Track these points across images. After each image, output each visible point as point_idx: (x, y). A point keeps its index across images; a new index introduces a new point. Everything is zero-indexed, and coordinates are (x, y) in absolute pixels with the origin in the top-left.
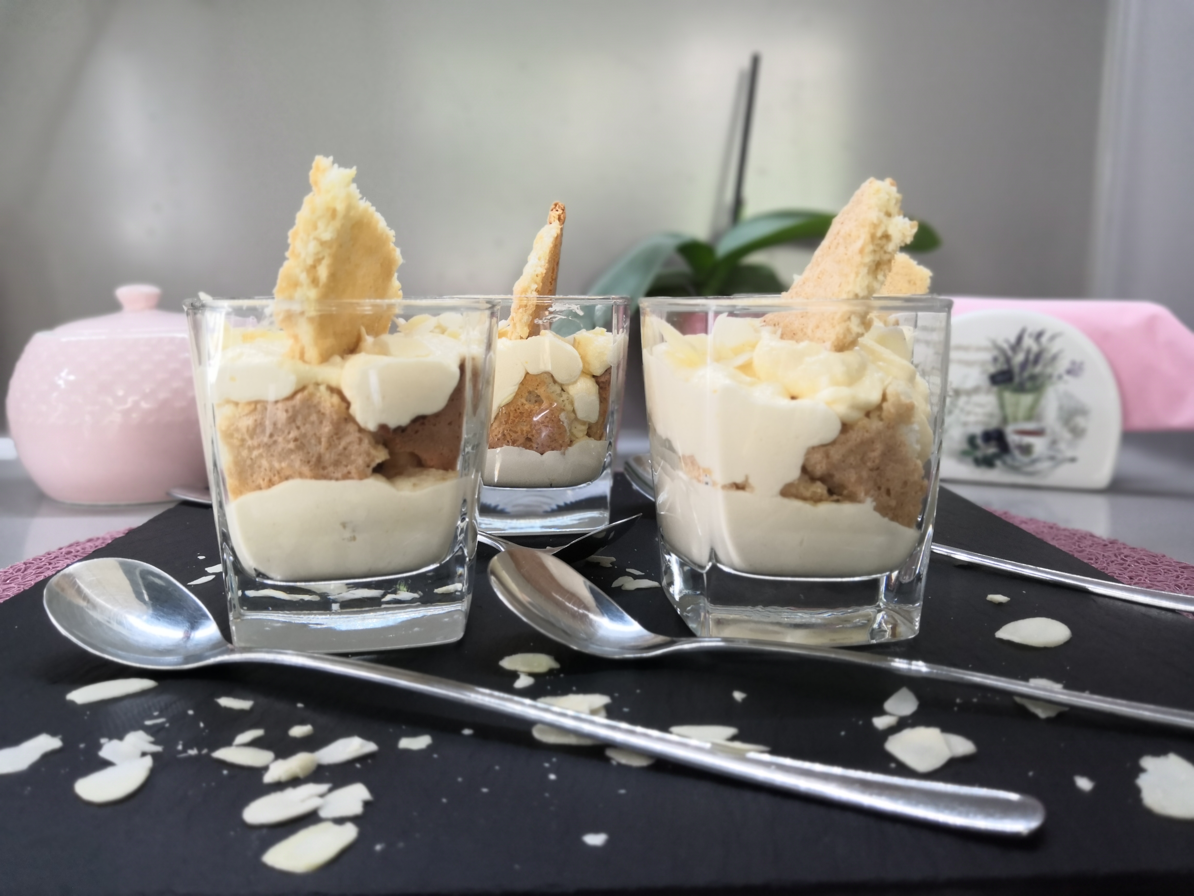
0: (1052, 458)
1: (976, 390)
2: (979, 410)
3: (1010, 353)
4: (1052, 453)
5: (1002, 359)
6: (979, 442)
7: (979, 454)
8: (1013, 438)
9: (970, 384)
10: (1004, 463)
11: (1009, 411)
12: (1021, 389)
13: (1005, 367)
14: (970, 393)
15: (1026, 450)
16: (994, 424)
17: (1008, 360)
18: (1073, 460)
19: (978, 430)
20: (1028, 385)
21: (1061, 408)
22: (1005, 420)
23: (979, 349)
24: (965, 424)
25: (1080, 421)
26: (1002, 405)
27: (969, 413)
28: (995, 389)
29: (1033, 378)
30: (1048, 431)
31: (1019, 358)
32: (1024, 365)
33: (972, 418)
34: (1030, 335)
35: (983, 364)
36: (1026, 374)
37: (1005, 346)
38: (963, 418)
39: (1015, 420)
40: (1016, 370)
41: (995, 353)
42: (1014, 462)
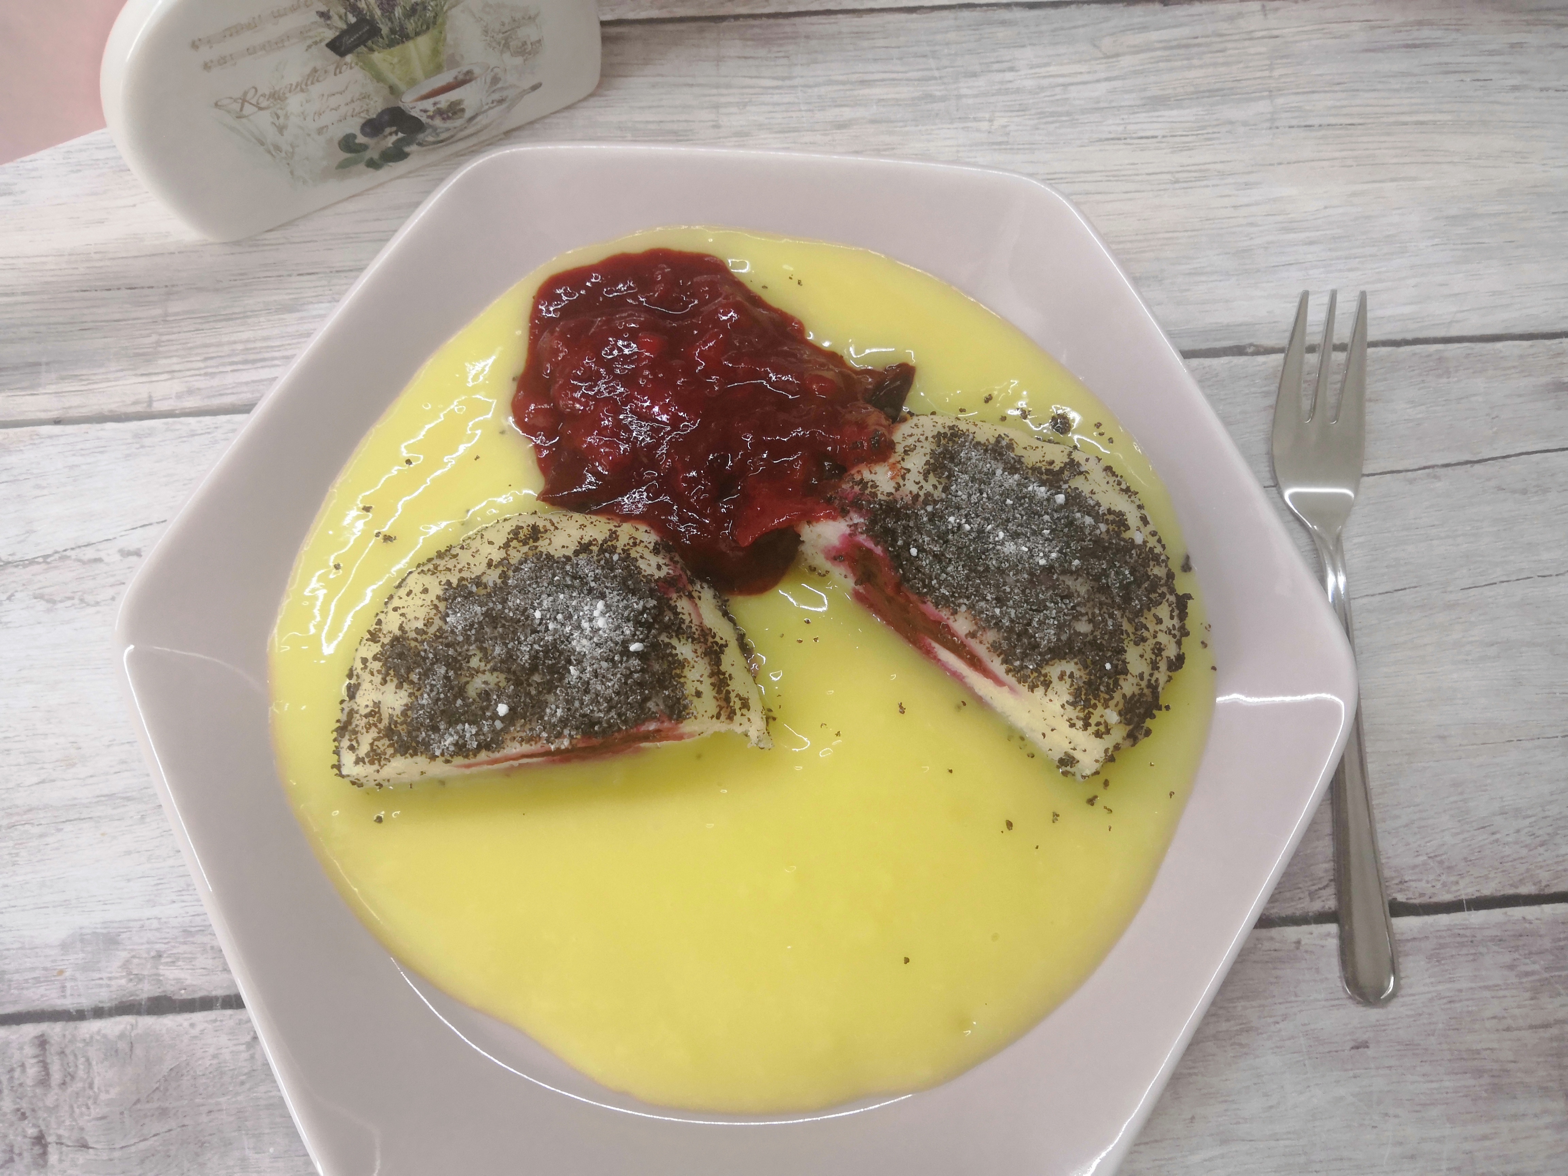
0: (501, 101)
1: (312, 77)
2: (338, 100)
4: (496, 96)
5: (337, 11)
6: (361, 139)
7: (373, 154)
8: (420, 109)
9: (295, 75)
10: (421, 144)
11: (394, 77)
12: (400, 36)
13: (352, 19)
14: (301, 87)
15: (452, 111)
16: (376, 106)
17: (351, 6)
18: (535, 88)
19: (353, 127)
20: (411, 26)
21: (486, 32)
22: (394, 91)
23: (278, 15)
24: (322, 131)
25: (528, 33)
26: (378, 77)
27: (317, 114)
28: (349, 58)
29: (412, 11)
30: (477, 71)
32: (388, 3)
33: (331, 118)
35: (302, 34)
36: (398, 12)
38: (313, 125)
39: (412, 83)
40: (377, 13)
42: (438, 135)
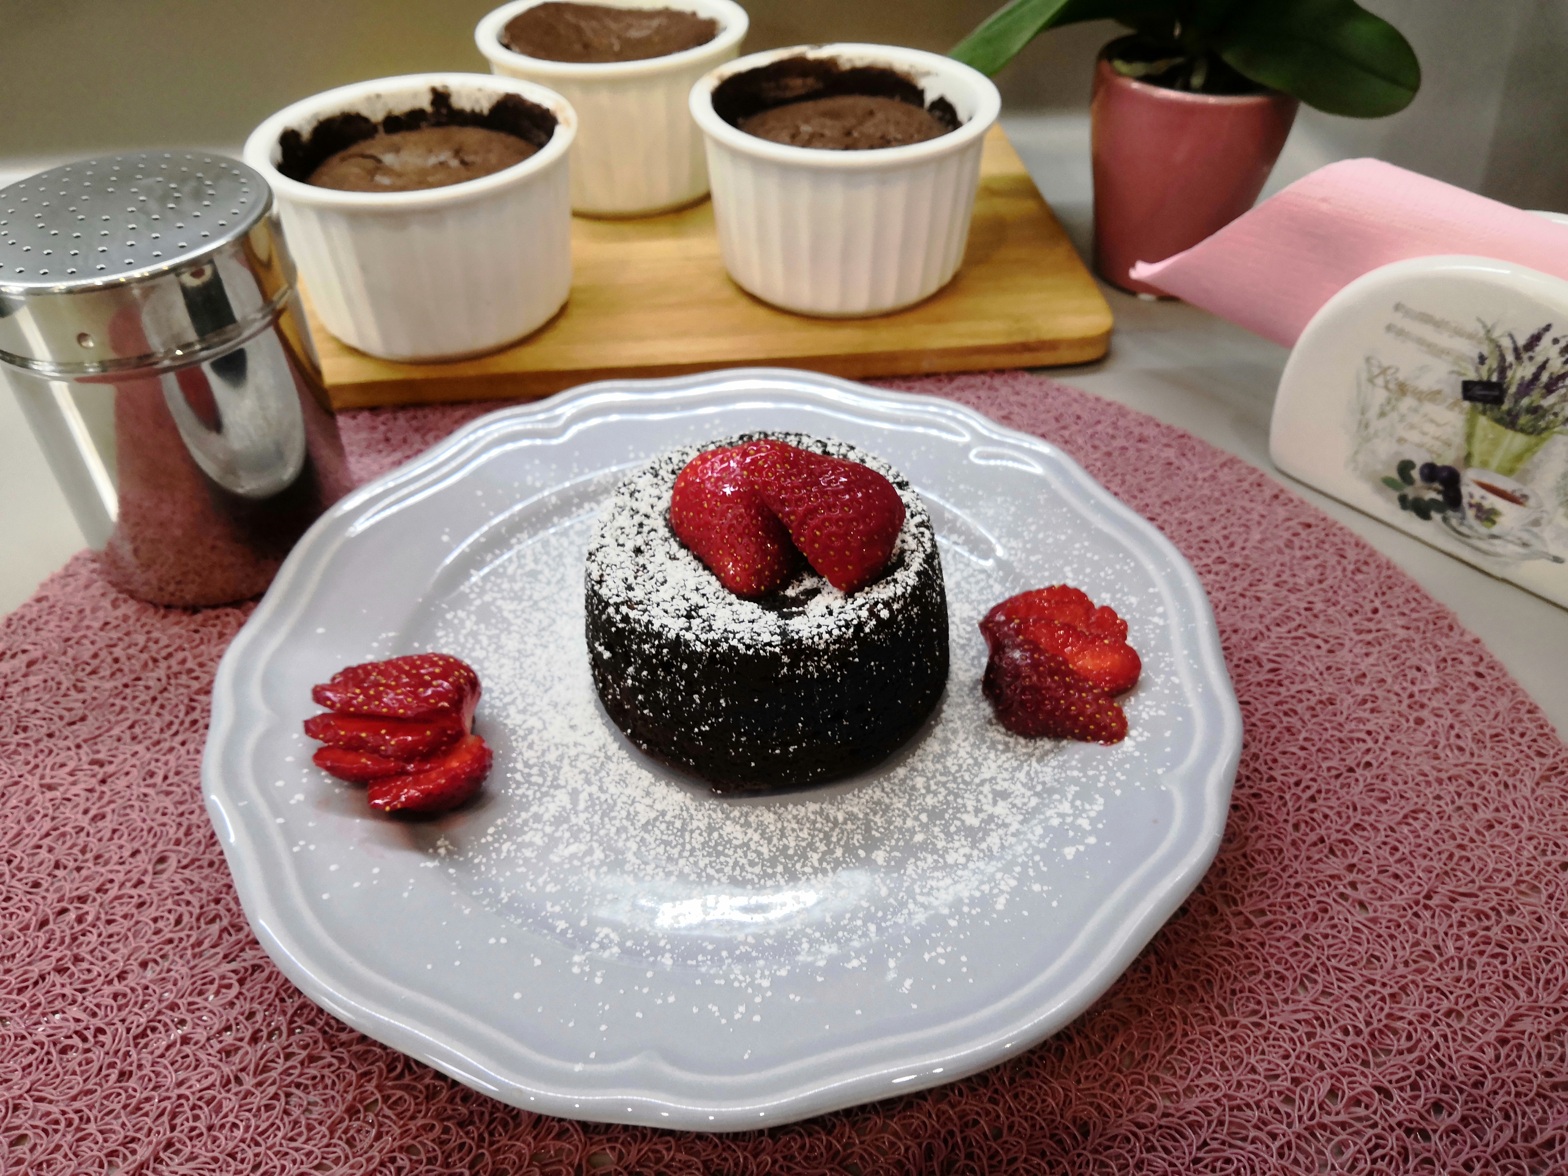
0: (1525, 545)
1: (1434, 396)
2: (1431, 429)
3: (1510, 358)
4: (1526, 537)
5: (1493, 362)
6: (1415, 474)
7: (1410, 493)
8: (1470, 490)
9: (1426, 383)
10: (1445, 520)
11: (1478, 448)
12: (1510, 422)
13: (1494, 378)
14: (1422, 396)
15: (1487, 516)
16: (1447, 458)
17: (1503, 369)
18: (1557, 560)
19: (1420, 459)
20: (1523, 420)
22: (1468, 458)
23: (1458, 332)
24: (1401, 440)
26: (1469, 437)
27: (1412, 427)
28: (1467, 404)
29: (1534, 410)
30: (1532, 502)
31: (1526, 371)
32: (1526, 387)
33: (1413, 436)
34: (1556, 341)
35: (1459, 358)
36: (1525, 402)
37: (1506, 343)
38: (1401, 432)
39: (1484, 464)
40: (1513, 389)
41: (1486, 350)
42: (1461, 524)
